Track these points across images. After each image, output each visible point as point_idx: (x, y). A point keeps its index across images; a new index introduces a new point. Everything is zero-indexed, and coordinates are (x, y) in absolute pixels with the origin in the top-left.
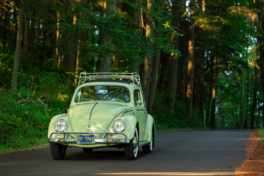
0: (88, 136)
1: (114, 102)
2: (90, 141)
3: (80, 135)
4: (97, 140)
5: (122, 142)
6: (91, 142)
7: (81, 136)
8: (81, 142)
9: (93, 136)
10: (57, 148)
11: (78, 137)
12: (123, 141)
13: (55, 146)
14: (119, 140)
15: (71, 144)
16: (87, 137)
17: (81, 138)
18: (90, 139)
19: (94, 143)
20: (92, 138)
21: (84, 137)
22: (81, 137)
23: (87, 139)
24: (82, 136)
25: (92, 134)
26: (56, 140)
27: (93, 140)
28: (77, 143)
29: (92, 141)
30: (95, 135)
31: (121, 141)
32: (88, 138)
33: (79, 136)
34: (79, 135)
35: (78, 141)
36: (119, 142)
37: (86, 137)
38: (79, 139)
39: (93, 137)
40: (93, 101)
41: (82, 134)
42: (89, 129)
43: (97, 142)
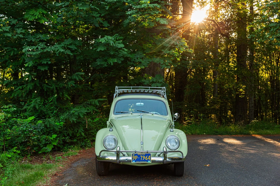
0: (144, 155)
1: (153, 114)
2: (146, 161)
4: (153, 159)
6: (147, 161)
8: (136, 162)
9: (150, 154)
16: (143, 155)
17: (136, 157)
18: (146, 158)
19: (151, 162)
20: (148, 157)
21: (139, 156)
23: (143, 158)
24: (137, 155)
25: (148, 153)
28: (132, 162)
29: (149, 160)
33: (134, 155)
35: (132, 160)
38: (134, 158)
39: (149, 156)
40: (132, 114)
41: (137, 153)
42: (142, 146)
43: (153, 161)
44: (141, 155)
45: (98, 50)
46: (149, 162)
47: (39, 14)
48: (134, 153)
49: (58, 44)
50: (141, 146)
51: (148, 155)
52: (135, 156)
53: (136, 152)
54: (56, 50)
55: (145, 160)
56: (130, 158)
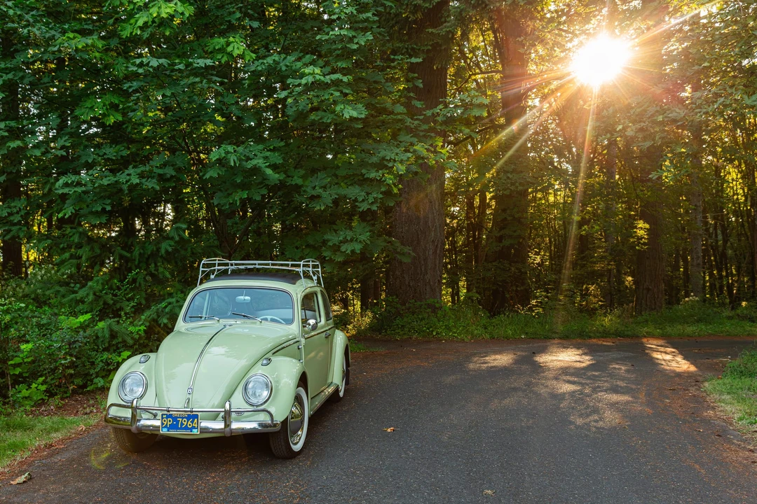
0: (185, 418)
1: (261, 322)
2: (189, 429)
4: (204, 424)
6: (191, 429)
7: (168, 416)
8: (168, 431)
9: (196, 416)
11: (162, 418)
16: (183, 418)
17: (170, 421)
18: (189, 423)
19: (199, 433)
20: (192, 422)
21: (175, 419)
23: (182, 424)
24: (170, 416)
25: (194, 413)
27: (196, 425)
28: (162, 432)
29: (194, 428)
30: (199, 414)
32: (185, 421)
33: (164, 416)
34: (164, 414)
35: (162, 427)
37: (181, 420)
38: (165, 423)
39: (196, 420)
40: (218, 321)
41: (171, 413)
42: (190, 397)
43: (204, 430)
44: (180, 418)
45: (207, 176)
46: (195, 431)
47: (104, 106)
48: (166, 413)
49: (133, 168)
50: (188, 396)
51: (193, 416)
52: (167, 418)
53: (169, 411)
54: (124, 181)
55: (186, 428)
56: (157, 423)
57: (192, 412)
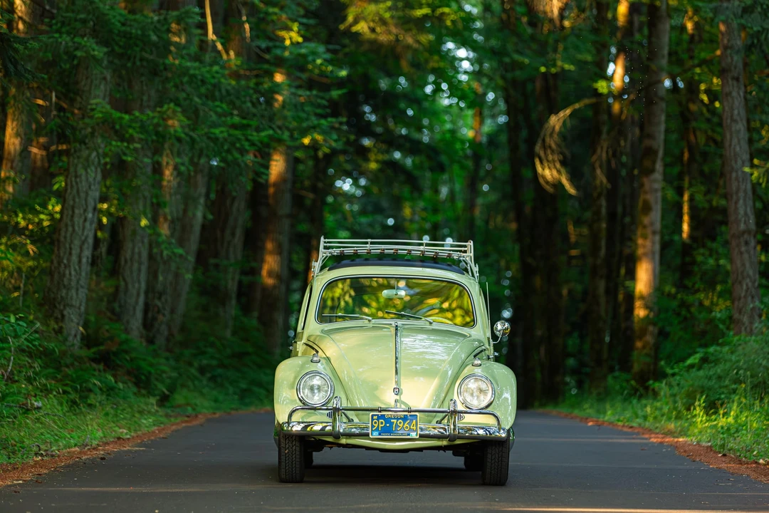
0: (400, 419)
1: (431, 323)
2: (405, 432)
3: (378, 415)
5: (478, 434)
6: (408, 433)
7: (379, 417)
8: (380, 435)
9: (415, 417)
10: (298, 449)
11: (372, 420)
12: (481, 432)
13: (294, 443)
14: (470, 430)
15: (346, 439)
17: (382, 423)
18: (406, 425)
19: (418, 437)
20: (410, 424)
21: (388, 420)
22: (380, 421)
23: (397, 426)
24: (382, 417)
25: (412, 413)
26: (297, 428)
27: (415, 428)
28: (371, 436)
29: (412, 431)
30: (417, 414)
31: (476, 433)
32: (400, 423)
33: (375, 417)
34: (375, 415)
35: (372, 431)
36: (471, 434)
37: (395, 421)
38: (376, 425)
39: (414, 422)
40: (369, 321)
41: (383, 413)
43: (423, 435)
44: (394, 418)
46: (413, 435)
48: (377, 413)
50: (396, 397)
51: (410, 417)
52: (378, 419)
53: (380, 411)
55: (402, 431)
56: (367, 426)
57: (411, 411)
